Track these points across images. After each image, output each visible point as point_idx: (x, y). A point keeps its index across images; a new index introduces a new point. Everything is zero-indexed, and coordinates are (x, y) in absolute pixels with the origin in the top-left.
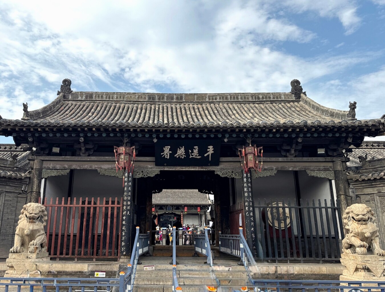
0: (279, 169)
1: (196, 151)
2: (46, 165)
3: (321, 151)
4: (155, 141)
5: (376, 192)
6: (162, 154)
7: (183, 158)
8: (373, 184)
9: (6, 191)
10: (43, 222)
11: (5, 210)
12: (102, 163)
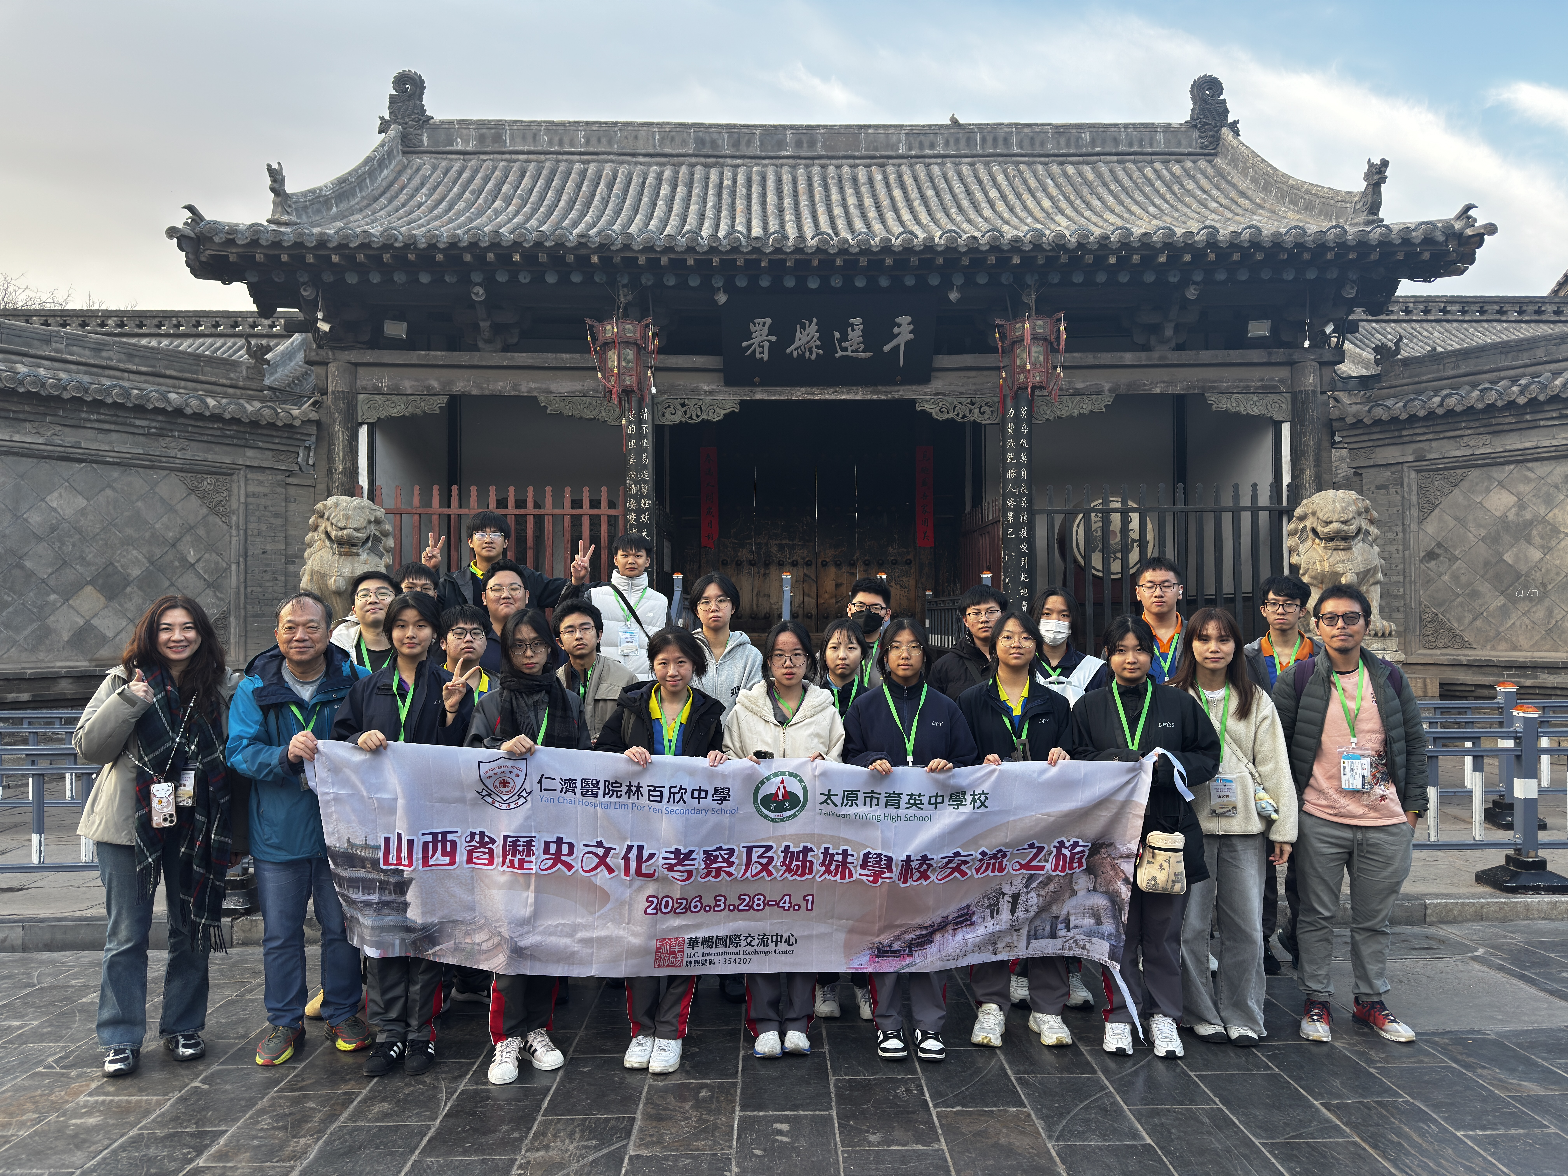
0: (1123, 390)
1: (855, 335)
2: (366, 378)
3: (1259, 329)
4: (722, 298)
5: (1411, 458)
6: (744, 344)
7: (813, 357)
8: (1405, 433)
9: (247, 466)
10: (381, 556)
11: (251, 526)
12: (551, 373)
